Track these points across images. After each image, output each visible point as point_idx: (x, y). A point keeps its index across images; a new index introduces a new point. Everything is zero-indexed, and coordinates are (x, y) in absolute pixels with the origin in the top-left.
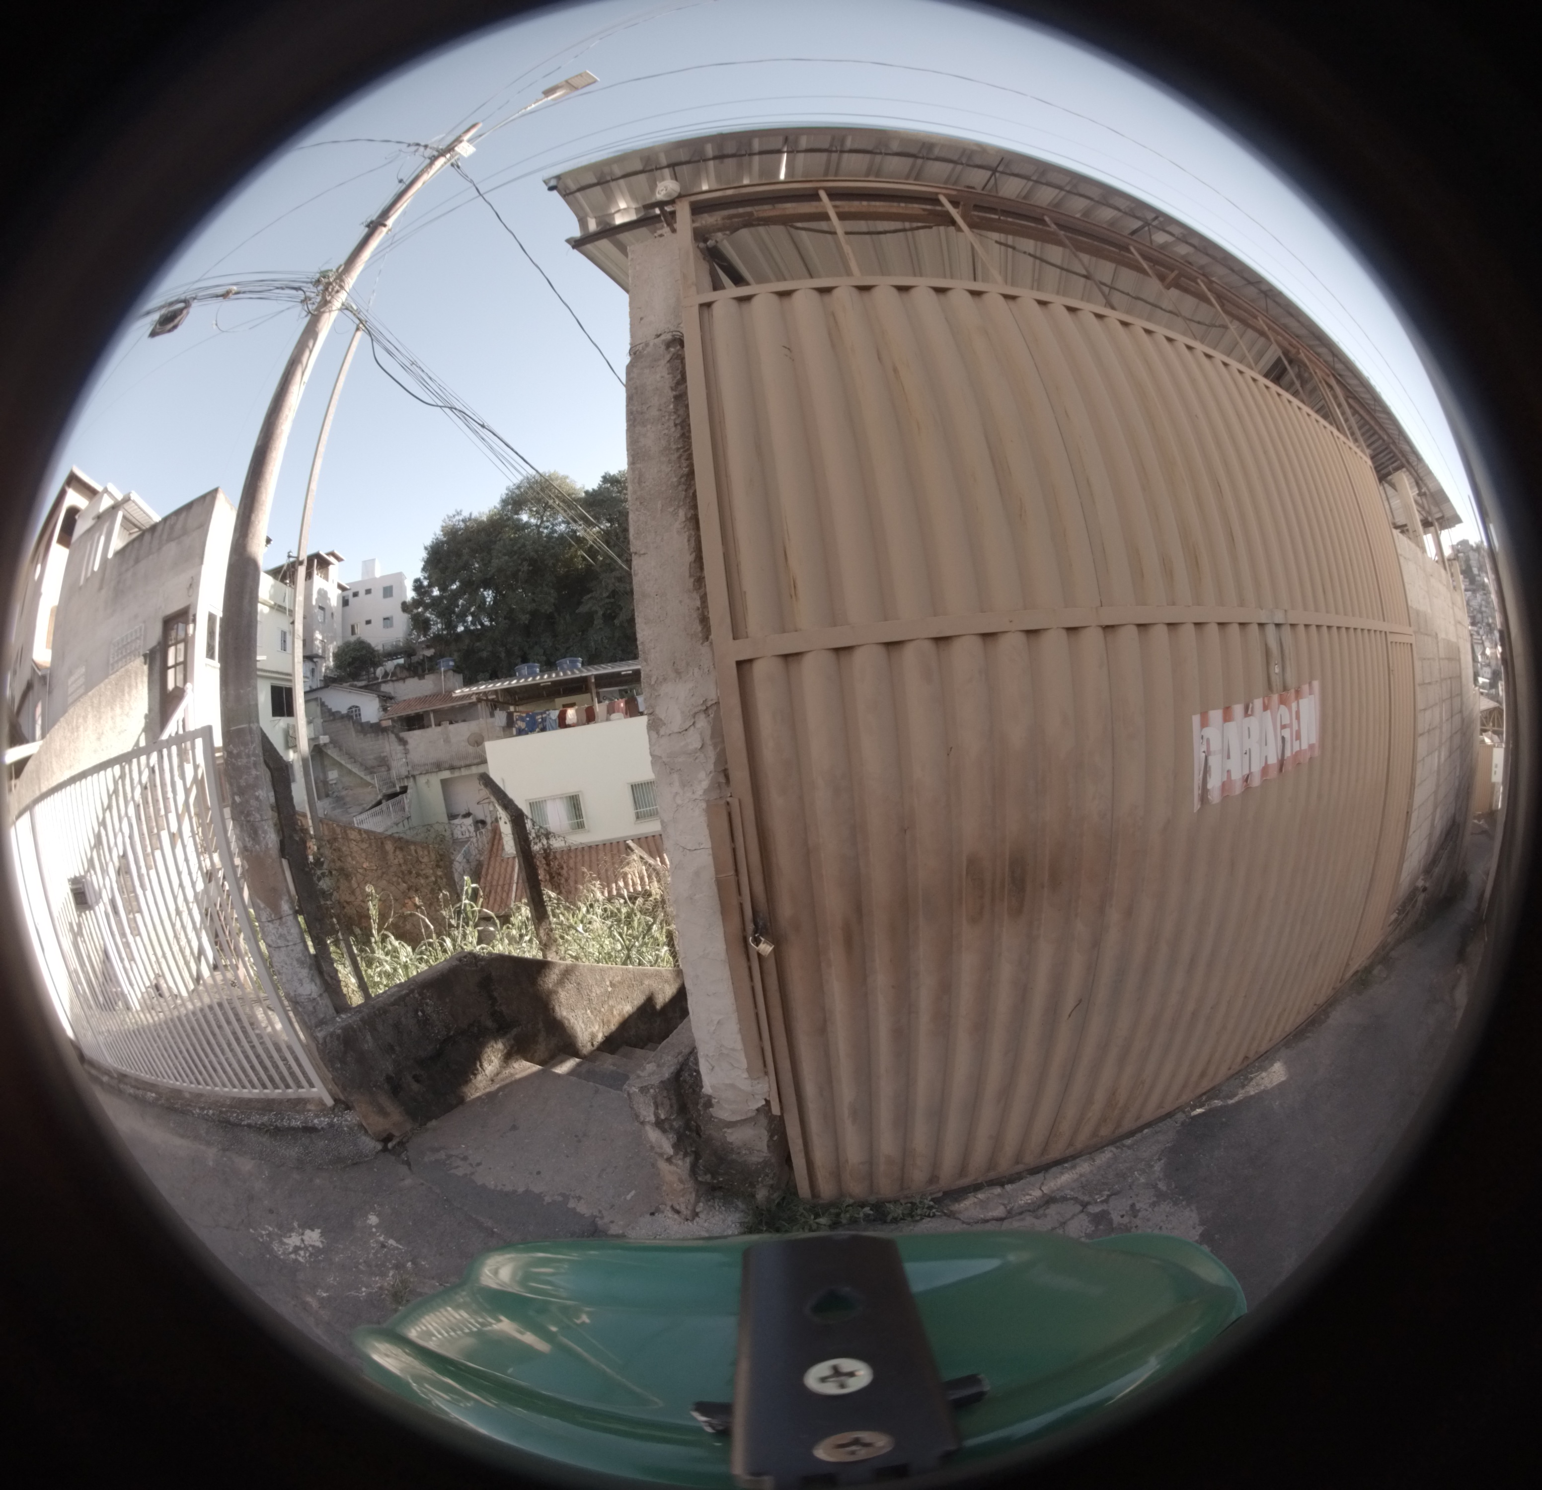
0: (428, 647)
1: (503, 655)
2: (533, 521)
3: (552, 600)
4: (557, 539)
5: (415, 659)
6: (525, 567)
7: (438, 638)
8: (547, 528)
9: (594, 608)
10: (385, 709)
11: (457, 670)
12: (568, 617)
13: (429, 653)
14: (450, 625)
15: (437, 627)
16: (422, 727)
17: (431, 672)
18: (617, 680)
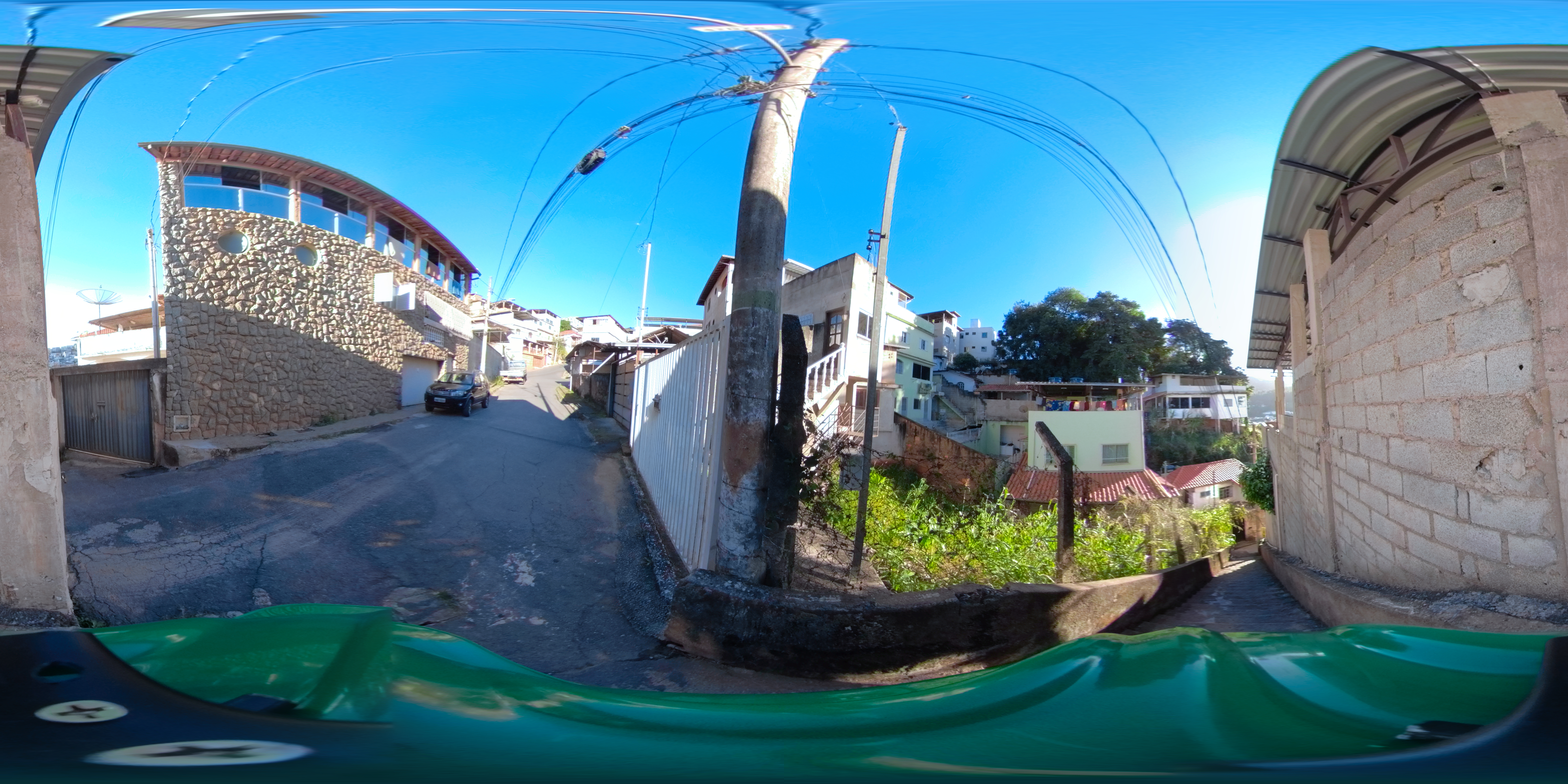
0: (1004, 364)
1: (1040, 372)
2: (1061, 310)
3: (1068, 350)
4: (1073, 320)
5: (996, 368)
6: (1057, 332)
7: (1009, 359)
8: (1068, 315)
9: (1089, 357)
10: (977, 387)
11: (1018, 374)
12: (1076, 359)
13: (1005, 366)
14: (1016, 355)
15: (1010, 353)
16: (996, 398)
17: (1004, 374)
18: (1098, 392)
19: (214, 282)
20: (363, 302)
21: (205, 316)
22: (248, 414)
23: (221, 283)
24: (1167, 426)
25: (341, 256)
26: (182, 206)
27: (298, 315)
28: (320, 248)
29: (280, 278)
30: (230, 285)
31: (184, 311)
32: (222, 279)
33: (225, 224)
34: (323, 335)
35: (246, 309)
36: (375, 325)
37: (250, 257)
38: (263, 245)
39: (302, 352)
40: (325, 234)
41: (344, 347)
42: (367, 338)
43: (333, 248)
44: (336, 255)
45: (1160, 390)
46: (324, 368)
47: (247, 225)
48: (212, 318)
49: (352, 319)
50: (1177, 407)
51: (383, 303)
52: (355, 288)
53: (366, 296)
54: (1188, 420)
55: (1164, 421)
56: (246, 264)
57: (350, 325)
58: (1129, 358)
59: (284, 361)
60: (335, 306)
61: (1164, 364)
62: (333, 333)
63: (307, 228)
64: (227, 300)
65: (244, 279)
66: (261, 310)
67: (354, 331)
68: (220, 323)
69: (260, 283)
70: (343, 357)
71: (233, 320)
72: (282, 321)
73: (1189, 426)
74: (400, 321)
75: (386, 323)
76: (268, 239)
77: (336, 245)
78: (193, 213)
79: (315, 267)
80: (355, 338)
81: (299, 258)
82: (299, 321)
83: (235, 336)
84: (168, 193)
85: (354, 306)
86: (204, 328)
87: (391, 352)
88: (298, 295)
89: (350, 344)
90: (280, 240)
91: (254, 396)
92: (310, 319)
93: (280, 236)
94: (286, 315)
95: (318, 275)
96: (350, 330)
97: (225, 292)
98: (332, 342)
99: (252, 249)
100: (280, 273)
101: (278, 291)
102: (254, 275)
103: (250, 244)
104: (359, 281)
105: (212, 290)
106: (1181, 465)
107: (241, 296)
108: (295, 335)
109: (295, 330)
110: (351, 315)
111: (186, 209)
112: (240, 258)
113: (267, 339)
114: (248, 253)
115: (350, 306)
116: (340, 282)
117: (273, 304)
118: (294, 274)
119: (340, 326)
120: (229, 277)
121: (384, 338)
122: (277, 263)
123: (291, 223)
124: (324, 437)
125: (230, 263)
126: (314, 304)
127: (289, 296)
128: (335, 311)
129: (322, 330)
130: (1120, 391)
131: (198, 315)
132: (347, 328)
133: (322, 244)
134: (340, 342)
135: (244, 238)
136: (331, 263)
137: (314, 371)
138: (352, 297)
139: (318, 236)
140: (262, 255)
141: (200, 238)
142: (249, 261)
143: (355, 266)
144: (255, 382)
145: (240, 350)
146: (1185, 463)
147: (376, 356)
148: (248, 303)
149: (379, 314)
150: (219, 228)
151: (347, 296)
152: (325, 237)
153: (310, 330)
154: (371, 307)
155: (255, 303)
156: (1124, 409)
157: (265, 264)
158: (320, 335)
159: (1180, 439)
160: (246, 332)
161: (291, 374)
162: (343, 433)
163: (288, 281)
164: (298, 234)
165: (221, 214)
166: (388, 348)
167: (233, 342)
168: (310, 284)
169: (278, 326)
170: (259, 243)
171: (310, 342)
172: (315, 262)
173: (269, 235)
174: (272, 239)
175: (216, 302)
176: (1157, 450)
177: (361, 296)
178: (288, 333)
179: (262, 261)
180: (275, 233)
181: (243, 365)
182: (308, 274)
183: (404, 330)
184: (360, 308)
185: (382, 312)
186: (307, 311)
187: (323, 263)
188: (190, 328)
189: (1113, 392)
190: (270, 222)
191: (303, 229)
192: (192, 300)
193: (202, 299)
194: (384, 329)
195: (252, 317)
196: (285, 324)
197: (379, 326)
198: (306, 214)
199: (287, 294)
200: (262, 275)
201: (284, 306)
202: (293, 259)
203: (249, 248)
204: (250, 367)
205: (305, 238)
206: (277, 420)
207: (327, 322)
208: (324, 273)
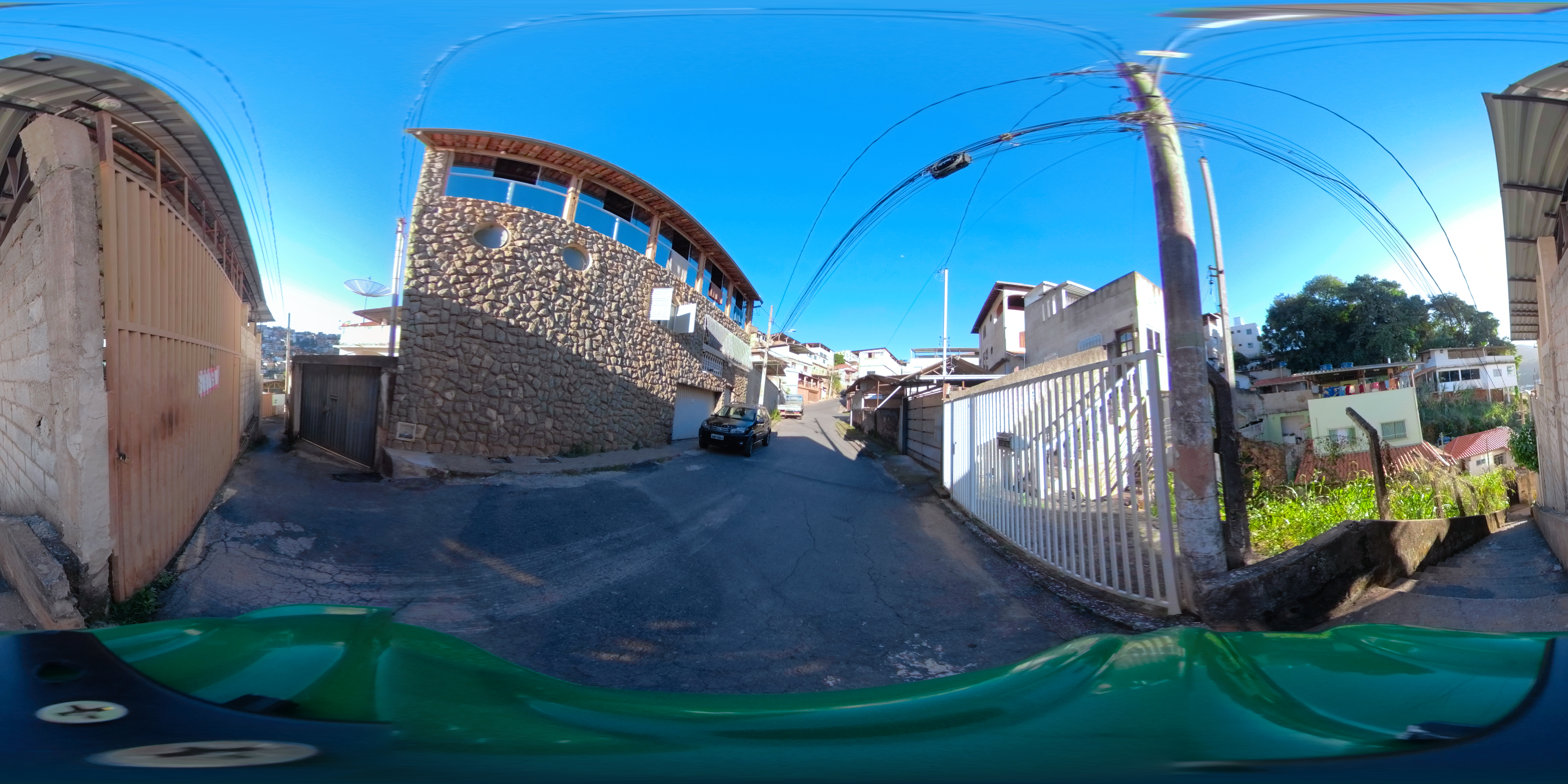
0: (1272, 357)
2: (1321, 298)
3: (1335, 336)
4: (1335, 307)
5: (1265, 362)
8: (1329, 302)
12: (1342, 345)
13: (1273, 360)
14: (1283, 347)
16: (1271, 392)
19: (461, 278)
20: (636, 318)
21: (445, 315)
22: (483, 432)
23: (469, 279)
25: (615, 264)
26: (441, 194)
27: (556, 324)
28: (592, 252)
29: (540, 279)
30: (479, 282)
31: (423, 306)
32: (472, 275)
33: (485, 215)
34: (585, 351)
35: (495, 311)
36: (647, 346)
37: (507, 254)
38: (525, 242)
39: (557, 368)
40: (601, 238)
41: (609, 368)
42: (638, 360)
43: (607, 254)
44: (610, 262)
46: (582, 390)
47: (511, 218)
48: (454, 318)
49: (622, 336)
51: (659, 322)
52: (629, 301)
53: (640, 312)
56: (502, 260)
57: (618, 343)
59: (534, 376)
60: (602, 319)
62: (597, 349)
63: (581, 229)
64: (474, 299)
65: (497, 277)
66: (512, 314)
67: (622, 350)
68: (462, 324)
69: (515, 283)
70: (606, 379)
71: (478, 322)
72: (537, 329)
74: (677, 345)
75: (660, 344)
76: (533, 236)
77: (611, 251)
78: (451, 203)
79: (584, 272)
80: (623, 358)
81: (566, 260)
82: (557, 332)
83: (478, 341)
84: (430, 181)
85: (626, 321)
86: (443, 328)
87: (664, 378)
88: (560, 301)
89: (617, 364)
90: (546, 238)
91: (492, 413)
92: (571, 331)
93: (547, 234)
94: (542, 323)
95: (586, 281)
96: (618, 348)
97: (473, 289)
98: (595, 360)
99: (510, 245)
100: (541, 274)
101: (536, 294)
102: (510, 273)
103: (510, 239)
104: (634, 293)
105: (458, 286)
107: (491, 295)
108: (550, 347)
109: (551, 342)
110: (620, 331)
111: (444, 198)
112: (496, 254)
113: (516, 348)
114: (507, 249)
115: (620, 320)
116: (612, 293)
117: (529, 308)
118: (558, 277)
119: (606, 342)
120: (480, 274)
121: (657, 361)
122: (539, 263)
123: (564, 222)
124: (570, 473)
125: (484, 258)
126: (578, 314)
127: (548, 301)
128: (602, 324)
129: (584, 345)
131: (437, 312)
132: (614, 346)
133: (595, 248)
134: (604, 361)
135: (505, 233)
136: (603, 270)
137: (569, 392)
138: (624, 311)
139: (592, 238)
140: (522, 253)
141: (453, 229)
142: (506, 257)
143: (630, 276)
144: (495, 397)
145: (482, 357)
147: (646, 381)
148: (498, 305)
149: (653, 334)
150: (478, 219)
151: (618, 309)
152: (600, 241)
153: (569, 343)
154: (645, 325)
155: (506, 305)
157: (524, 262)
158: (581, 350)
160: (492, 337)
161: (540, 393)
162: (596, 470)
163: (549, 284)
164: (569, 235)
165: (483, 205)
166: (661, 374)
167: (475, 347)
168: (576, 290)
169: (531, 335)
170: (521, 238)
171: (568, 358)
172: (586, 267)
173: (535, 231)
174: (538, 236)
175: (460, 300)
177: (634, 311)
178: (542, 344)
179: (522, 258)
180: (542, 230)
181: (483, 375)
182: (575, 279)
183: (681, 355)
184: (632, 324)
185: (657, 332)
186: (567, 321)
187: (594, 268)
188: (427, 327)
190: (539, 218)
191: (575, 231)
192: (434, 296)
193: (445, 295)
194: (657, 352)
195: (500, 321)
196: (540, 333)
197: (653, 348)
198: (581, 214)
199: (545, 298)
200: (519, 275)
201: (541, 312)
202: (557, 260)
203: (508, 244)
204: (492, 378)
205: (576, 240)
206: (517, 444)
207: (591, 336)
208: (593, 280)
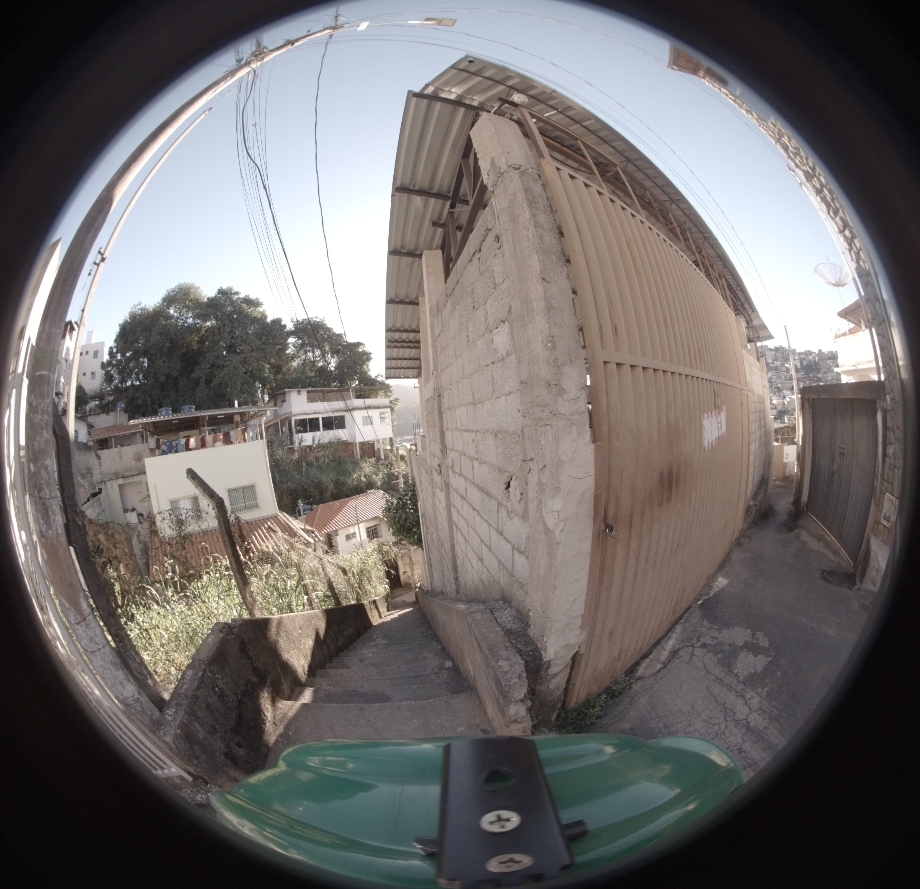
0: (112, 395)
1: (149, 403)
2: (176, 315)
3: (178, 368)
4: (187, 327)
5: (104, 402)
6: (167, 344)
7: (116, 389)
8: (182, 319)
9: (201, 375)
10: (90, 434)
11: (126, 411)
12: (185, 380)
13: (112, 398)
14: (124, 381)
15: (116, 381)
16: (107, 447)
17: (112, 410)
18: (214, 421)
24: (296, 456)
45: (283, 410)
50: (305, 431)
54: (319, 446)
55: (291, 450)
58: (245, 373)
61: (287, 377)
73: (322, 453)
106: (318, 504)
130: (237, 418)
146: (322, 500)
156: (245, 441)
159: (313, 471)
176: (288, 488)
189: (229, 419)
